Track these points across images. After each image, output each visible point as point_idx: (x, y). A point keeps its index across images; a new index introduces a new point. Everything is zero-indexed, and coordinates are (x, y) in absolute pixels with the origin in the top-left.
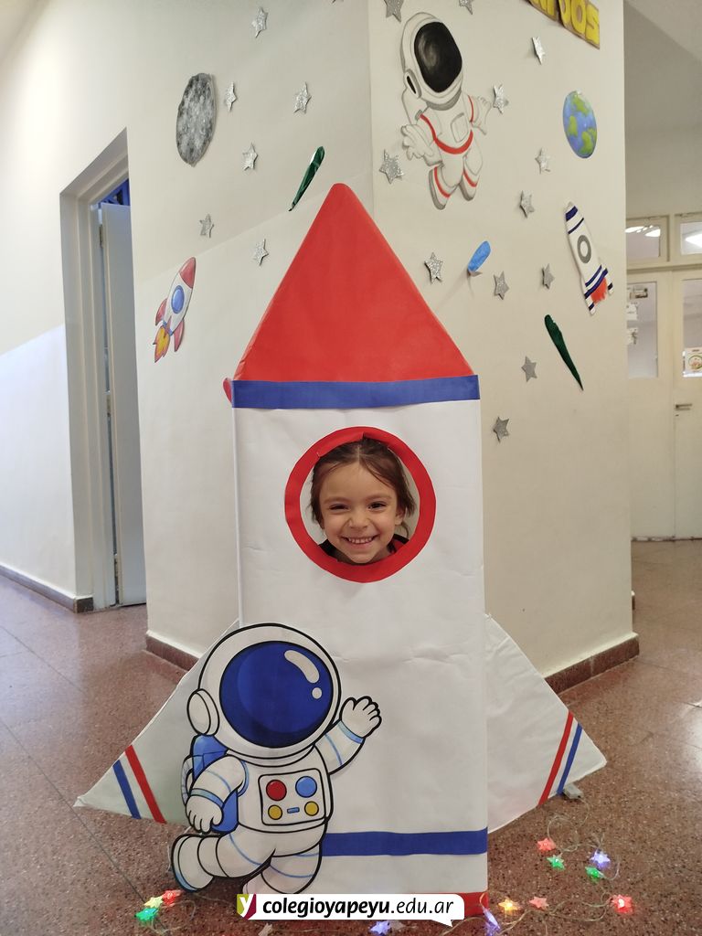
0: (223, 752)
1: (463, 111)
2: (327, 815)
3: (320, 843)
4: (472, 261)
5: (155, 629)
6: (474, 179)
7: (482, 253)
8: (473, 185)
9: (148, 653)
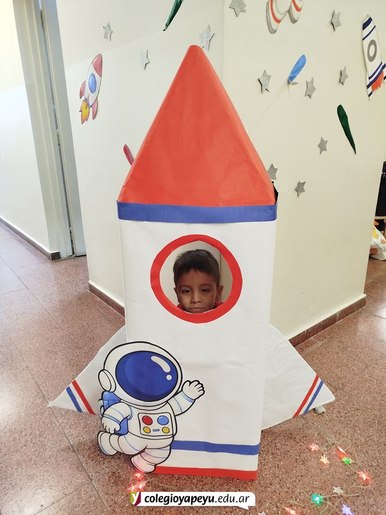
0: (118, 400)
2: (174, 434)
3: (170, 445)
4: (292, 73)
5: (93, 280)
7: (300, 65)
8: (298, 9)
9: (90, 292)
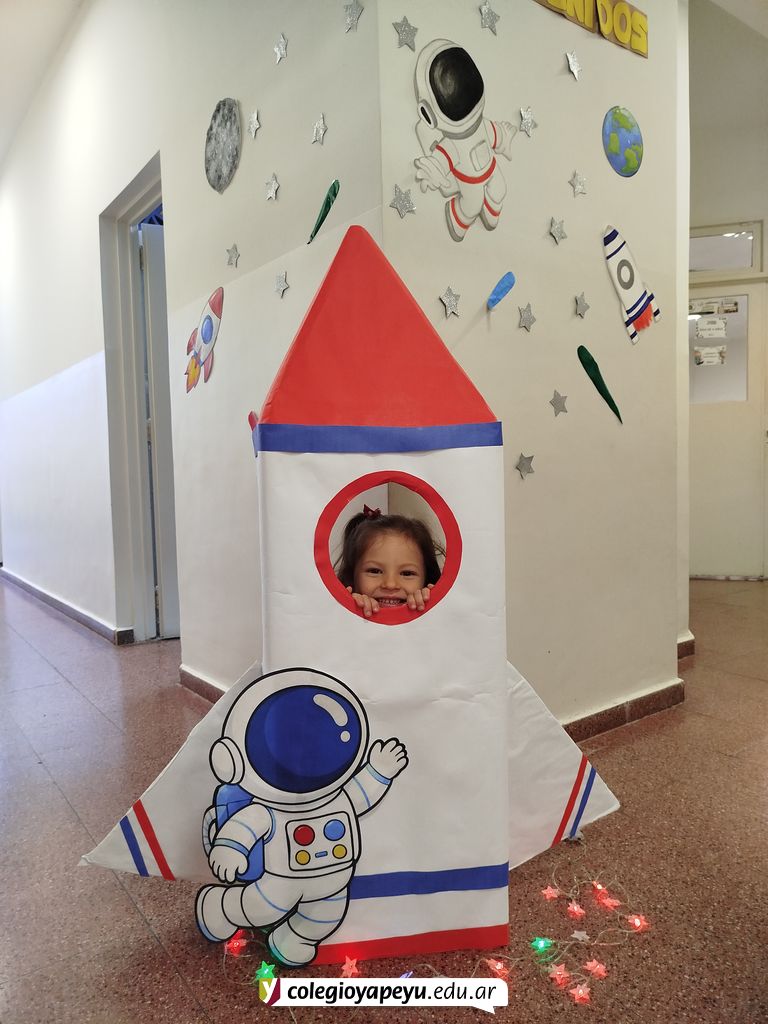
0: (249, 800)
1: (484, 137)
2: (355, 858)
3: (348, 886)
4: (494, 293)
6: (496, 208)
7: (506, 285)
8: (495, 214)
9: (181, 686)
